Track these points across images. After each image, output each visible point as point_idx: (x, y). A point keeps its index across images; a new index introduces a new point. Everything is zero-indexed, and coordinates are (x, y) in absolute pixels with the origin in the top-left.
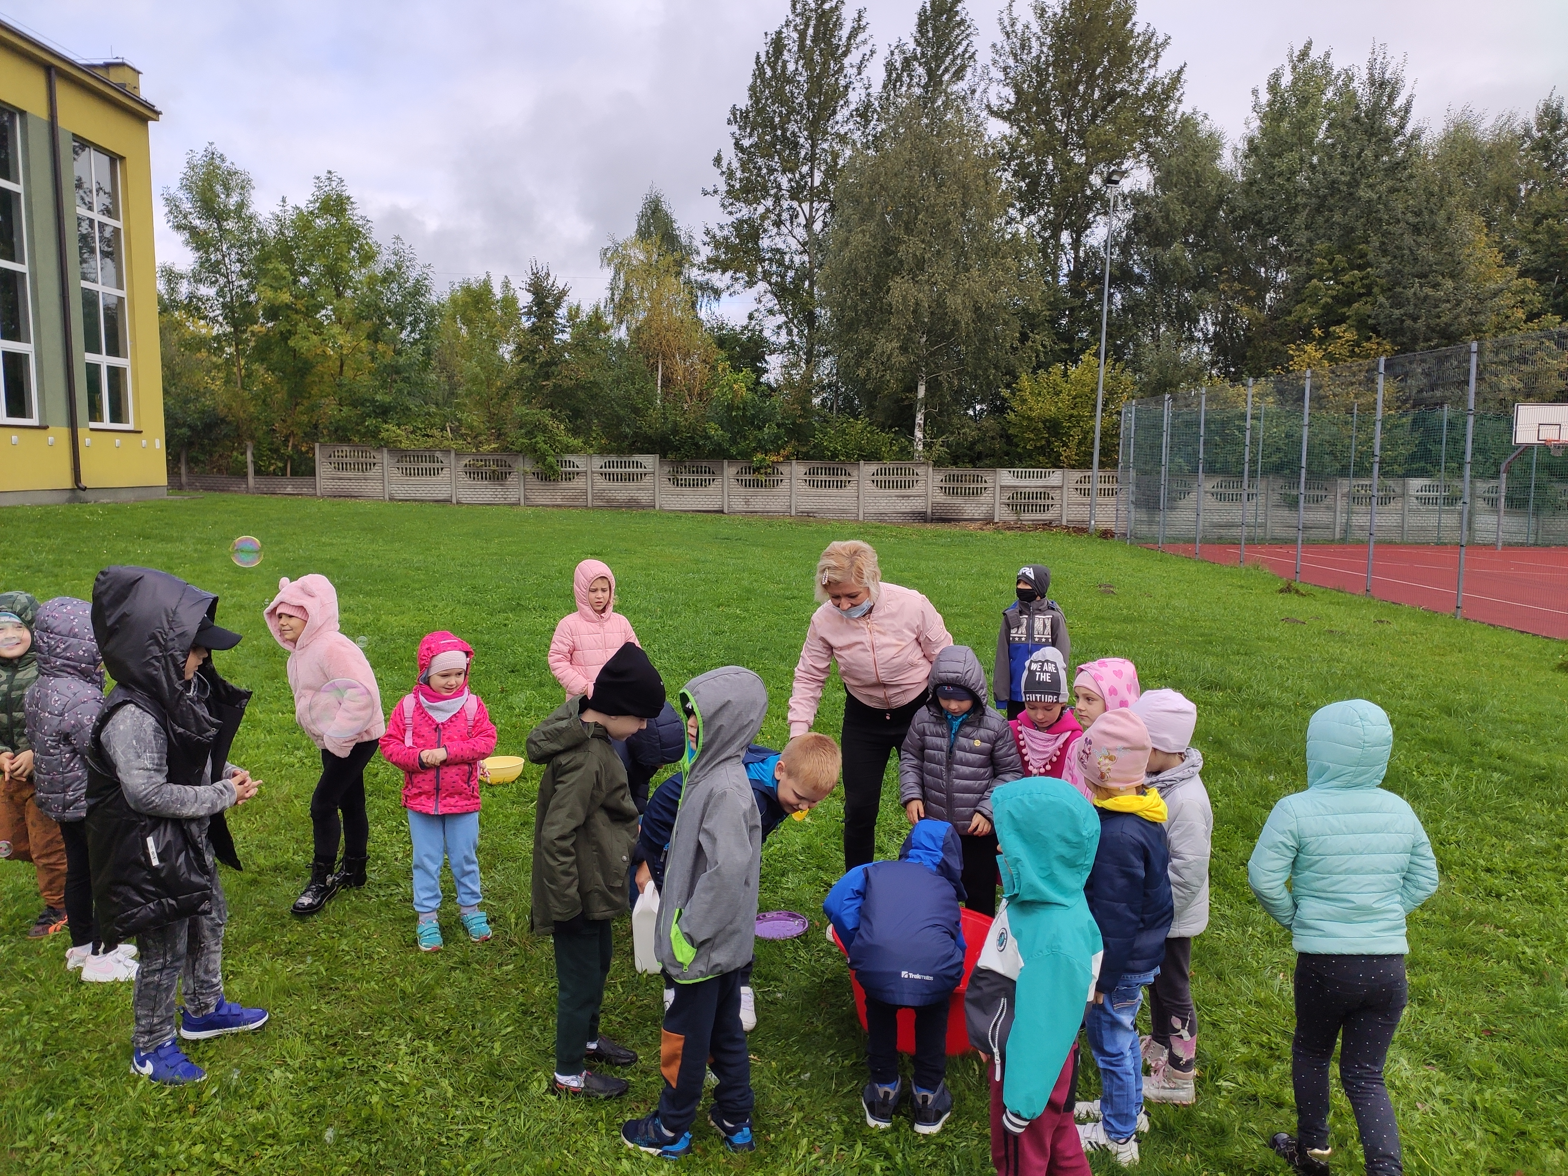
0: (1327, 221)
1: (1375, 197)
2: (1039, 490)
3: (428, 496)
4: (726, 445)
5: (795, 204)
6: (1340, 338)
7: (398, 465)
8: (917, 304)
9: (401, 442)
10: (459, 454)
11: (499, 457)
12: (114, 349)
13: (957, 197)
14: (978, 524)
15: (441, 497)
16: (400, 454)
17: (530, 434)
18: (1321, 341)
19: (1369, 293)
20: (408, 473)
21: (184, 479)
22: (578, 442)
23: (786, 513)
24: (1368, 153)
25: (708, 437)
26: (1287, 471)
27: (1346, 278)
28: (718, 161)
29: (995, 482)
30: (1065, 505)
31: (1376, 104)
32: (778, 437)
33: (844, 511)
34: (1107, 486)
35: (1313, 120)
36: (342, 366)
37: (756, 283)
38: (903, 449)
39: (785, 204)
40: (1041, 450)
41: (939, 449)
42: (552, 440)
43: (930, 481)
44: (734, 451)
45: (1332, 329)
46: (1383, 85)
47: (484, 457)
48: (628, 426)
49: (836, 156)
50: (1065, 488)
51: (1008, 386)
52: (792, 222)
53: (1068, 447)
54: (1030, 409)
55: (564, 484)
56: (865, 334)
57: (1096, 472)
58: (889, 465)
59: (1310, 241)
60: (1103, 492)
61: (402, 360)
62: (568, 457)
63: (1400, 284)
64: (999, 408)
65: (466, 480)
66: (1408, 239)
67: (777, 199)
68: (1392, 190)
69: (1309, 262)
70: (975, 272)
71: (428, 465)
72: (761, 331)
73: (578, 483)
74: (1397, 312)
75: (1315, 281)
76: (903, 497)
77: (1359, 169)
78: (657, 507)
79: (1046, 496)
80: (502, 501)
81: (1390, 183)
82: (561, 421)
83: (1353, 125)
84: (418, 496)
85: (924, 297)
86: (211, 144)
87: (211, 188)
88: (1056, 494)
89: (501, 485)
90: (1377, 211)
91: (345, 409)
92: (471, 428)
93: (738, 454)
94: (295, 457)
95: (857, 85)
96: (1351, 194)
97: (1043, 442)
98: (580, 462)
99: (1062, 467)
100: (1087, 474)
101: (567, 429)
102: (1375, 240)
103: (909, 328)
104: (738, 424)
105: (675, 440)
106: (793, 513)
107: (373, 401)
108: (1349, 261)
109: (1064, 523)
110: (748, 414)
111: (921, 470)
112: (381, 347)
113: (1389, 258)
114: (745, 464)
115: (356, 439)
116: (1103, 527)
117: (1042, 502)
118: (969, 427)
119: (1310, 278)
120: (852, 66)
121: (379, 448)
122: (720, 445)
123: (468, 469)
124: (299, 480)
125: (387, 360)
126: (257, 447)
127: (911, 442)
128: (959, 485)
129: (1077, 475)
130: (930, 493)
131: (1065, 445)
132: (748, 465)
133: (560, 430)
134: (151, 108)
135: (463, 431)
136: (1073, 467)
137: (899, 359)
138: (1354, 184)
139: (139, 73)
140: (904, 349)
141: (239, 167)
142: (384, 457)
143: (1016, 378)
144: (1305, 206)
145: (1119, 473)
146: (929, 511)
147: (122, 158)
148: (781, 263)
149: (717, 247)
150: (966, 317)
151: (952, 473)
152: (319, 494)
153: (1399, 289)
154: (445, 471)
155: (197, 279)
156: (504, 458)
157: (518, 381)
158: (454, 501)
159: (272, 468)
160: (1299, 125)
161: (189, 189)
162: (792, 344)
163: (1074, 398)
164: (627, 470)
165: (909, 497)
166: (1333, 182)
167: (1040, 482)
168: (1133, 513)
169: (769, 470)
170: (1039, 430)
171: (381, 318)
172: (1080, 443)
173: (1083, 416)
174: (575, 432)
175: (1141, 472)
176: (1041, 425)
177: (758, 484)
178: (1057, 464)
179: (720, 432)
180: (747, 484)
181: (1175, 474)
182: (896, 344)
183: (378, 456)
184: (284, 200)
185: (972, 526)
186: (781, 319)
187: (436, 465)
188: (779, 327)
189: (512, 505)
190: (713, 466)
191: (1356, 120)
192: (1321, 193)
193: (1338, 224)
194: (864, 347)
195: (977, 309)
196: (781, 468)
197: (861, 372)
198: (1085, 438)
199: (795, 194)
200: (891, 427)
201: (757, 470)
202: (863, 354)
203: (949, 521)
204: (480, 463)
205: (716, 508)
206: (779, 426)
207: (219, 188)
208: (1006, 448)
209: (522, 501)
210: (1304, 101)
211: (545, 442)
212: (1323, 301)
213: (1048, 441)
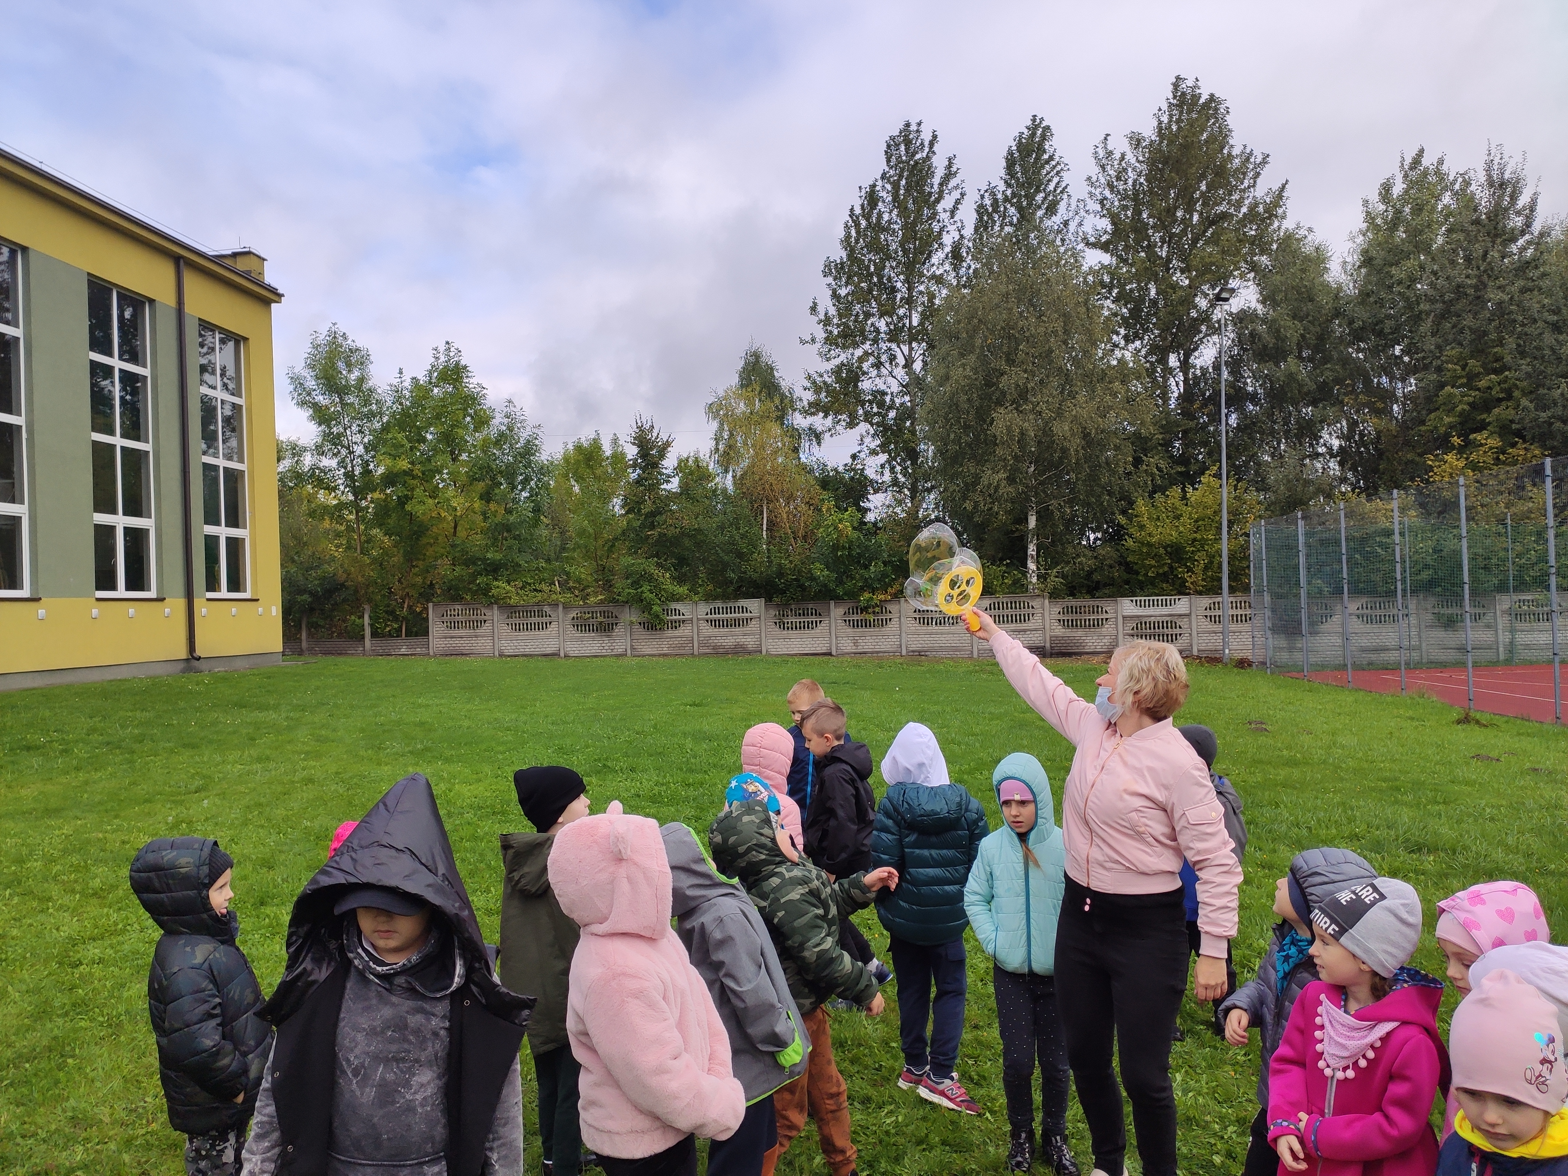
0: (1454, 327)
1: (1506, 298)
2: (1165, 619)
3: (538, 651)
4: (832, 586)
5: (894, 346)
6: (1482, 445)
7: (508, 621)
8: (1022, 433)
9: (510, 598)
10: (567, 607)
11: (606, 609)
12: (234, 521)
13: (1059, 326)
14: (1101, 657)
15: (549, 651)
16: (510, 610)
17: (636, 584)
18: (1461, 450)
19: (1509, 397)
20: (517, 628)
21: (304, 645)
22: (683, 590)
23: (896, 653)
24: (1494, 254)
25: (813, 579)
26: (1439, 589)
27: (1483, 384)
28: (814, 309)
29: (1116, 612)
30: (1194, 633)
31: (1498, 204)
32: (885, 575)
33: (956, 649)
34: (1240, 612)
35: (1429, 226)
36: (455, 527)
37: (858, 424)
38: (1016, 582)
39: (884, 346)
40: (1164, 578)
41: (1054, 580)
42: (657, 589)
43: (1047, 614)
44: (840, 591)
45: (1472, 437)
46: (1502, 185)
47: (590, 610)
48: (733, 571)
49: (932, 297)
50: (1193, 616)
51: (1124, 512)
52: (891, 363)
53: (1193, 572)
54: (1150, 535)
55: (670, 633)
56: (970, 467)
57: (1226, 597)
58: (1002, 598)
59: (1439, 347)
60: (1235, 619)
61: (512, 519)
62: (674, 605)
63: (1543, 386)
64: (1116, 536)
65: (572, 632)
66: (1549, 338)
67: (875, 341)
68: (1523, 291)
69: (1439, 370)
70: (1081, 398)
71: (536, 620)
72: (863, 470)
73: (684, 631)
74: (1544, 416)
75: (1448, 388)
76: (1020, 631)
77: (1485, 271)
78: (764, 652)
79: (1173, 624)
80: (609, 652)
81: (1521, 283)
82: (667, 570)
83: (1474, 228)
84: (527, 651)
85: (1030, 426)
86: (334, 324)
87: (333, 366)
88: (1184, 623)
89: (608, 636)
90: (1511, 312)
91: (458, 568)
92: (579, 581)
93: (845, 594)
94: (410, 617)
95: (950, 228)
96: (1478, 298)
97: (1166, 569)
98: (685, 609)
99: (1189, 594)
100: (1217, 600)
101: (673, 578)
102: (1511, 343)
103: (1016, 458)
104: (844, 563)
105: (780, 583)
106: (904, 652)
107: (485, 559)
108: (1484, 366)
109: (1195, 653)
110: (854, 553)
111: (1036, 603)
112: (493, 506)
113: (1528, 360)
114: (852, 605)
115: (468, 597)
116: (1238, 655)
117: (1169, 631)
118: (1084, 556)
119: (1442, 386)
120: (945, 211)
121: (490, 605)
122: (825, 585)
123: (575, 622)
124: (413, 641)
125: (499, 519)
126: (374, 611)
127: (1024, 574)
128: (1078, 616)
129: (1205, 601)
130: (1047, 627)
131: (1190, 570)
132: (855, 605)
133: (665, 578)
134: (274, 291)
135: (571, 584)
136: (1200, 593)
137: (1007, 490)
138: (1481, 286)
139: (264, 260)
140: (1011, 480)
141: (359, 344)
142: (495, 614)
143: (1131, 503)
144: (1428, 314)
145: (1252, 598)
146: (1048, 645)
147: (246, 339)
148: (881, 404)
149: (817, 389)
150: (1075, 444)
151: (1070, 605)
152: (431, 653)
153: (1542, 391)
154: (553, 625)
155: (319, 450)
156: (611, 609)
157: (623, 533)
158: (562, 655)
159: (388, 629)
160: (1414, 233)
161: (312, 367)
162: (895, 482)
163: (1196, 521)
164: (733, 615)
165: (1025, 631)
166: (1459, 286)
167: (1165, 611)
168: (1270, 640)
169: (877, 610)
170: (1160, 556)
171: (493, 479)
172: (1206, 568)
173: (1207, 540)
174: (680, 580)
175: (1276, 596)
176: (1162, 551)
177: (866, 624)
178: (1182, 590)
179: (826, 573)
180: (856, 625)
181: (1315, 596)
182: (1002, 475)
183: (489, 613)
184: (401, 372)
185: (1096, 659)
186: (883, 458)
187: (544, 619)
188: (883, 466)
189: (618, 656)
190: (819, 607)
191: (1477, 222)
192: (1447, 298)
193: (1470, 328)
194: (969, 480)
195: (1086, 435)
196: (889, 607)
197: (968, 505)
198: (1211, 562)
199: (894, 336)
200: (1002, 560)
201: (864, 610)
202: (970, 486)
203: (1069, 655)
204: (587, 616)
205: (824, 650)
206: (885, 563)
207: (341, 365)
208: (1126, 576)
209: (629, 652)
210: (1418, 210)
211: (651, 592)
212: (1459, 409)
213: (1171, 567)
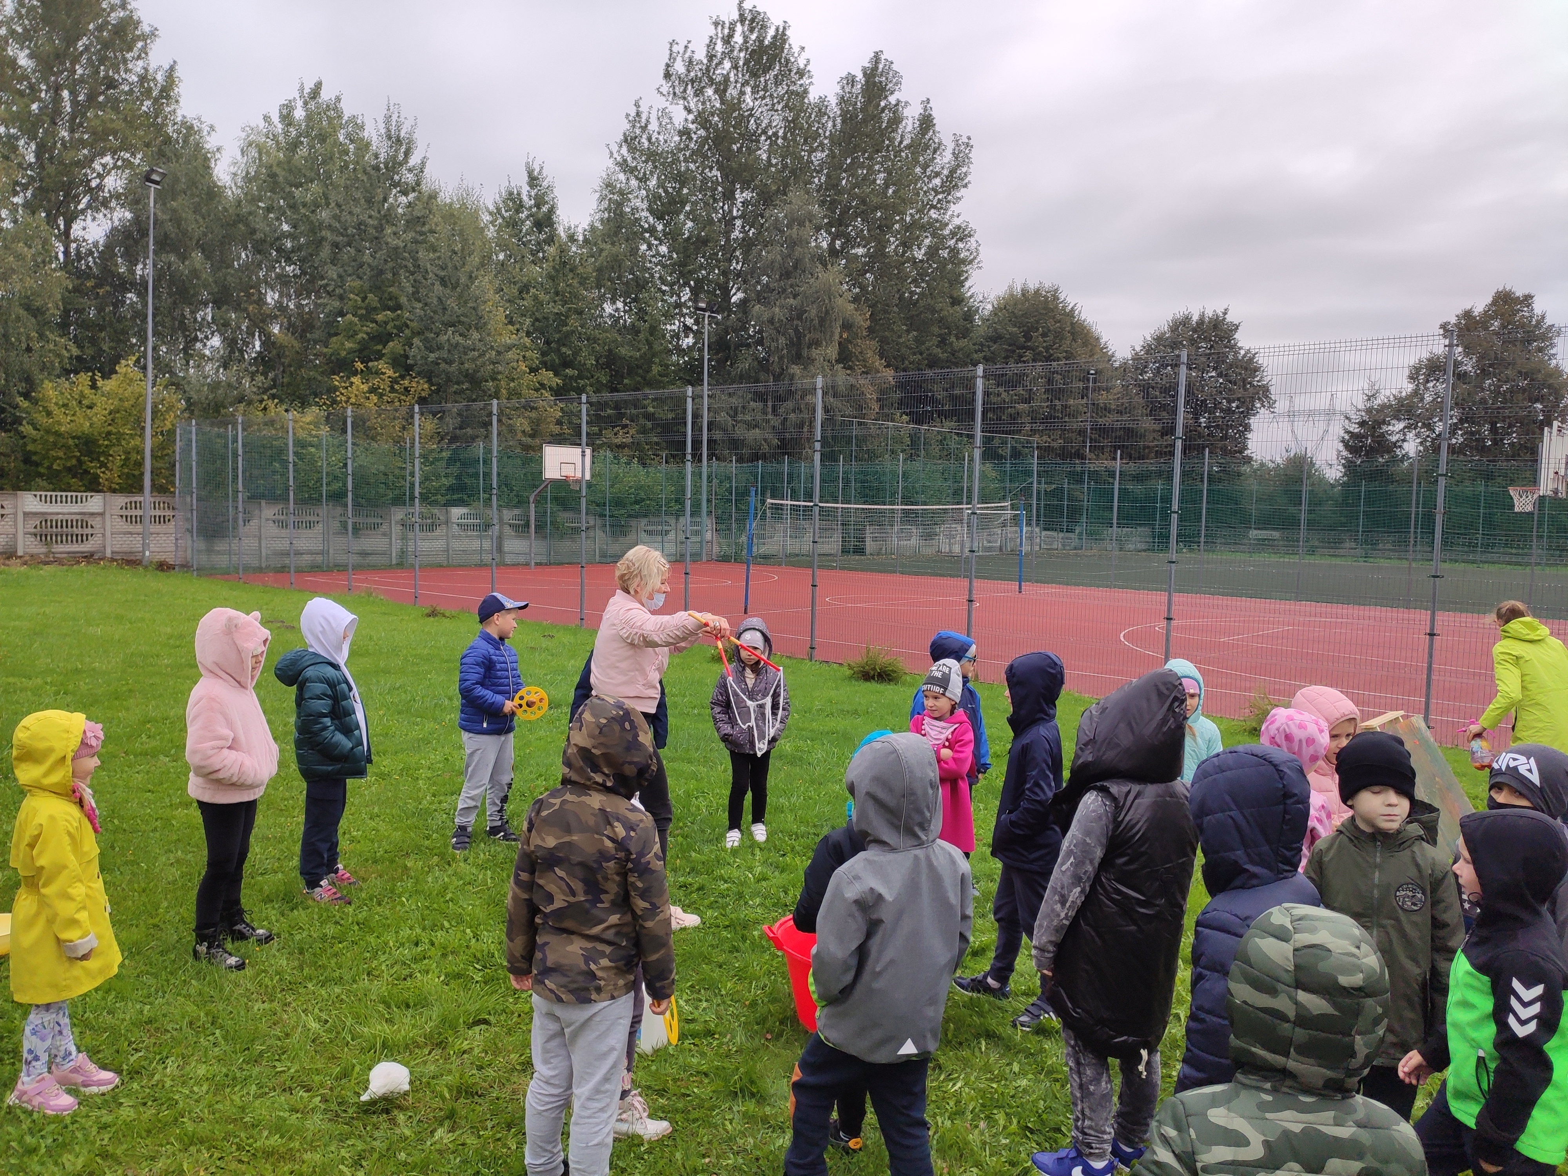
2: (75, 517)
6: (381, 373)
18: (364, 375)
19: (402, 334)
26: (338, 500)
27: (380, 317)
29: (15, 507)
30: (108, 534)
31: (394, 157)
34: (162, 513)
40: (72, 471)
45: (370, 364)
46: (398, 140)
50: (108, 516)
53: (107, 468)
54: (58, 423)
57: (147, 497)
59: (340, 276)
60: (158, 520)
63: (430, 330)
66: (438, 290)
69: (341, 298)
74: (432, 356)
75: (349, 316)
79: (84, 524)
88: (96, 522)
97: (74, 462)
99: (103, 491)
100: (134, 499)
102: (407, 286)
108: (381, 301)
109: (110, 555)
113: (419, 305)
116: (162, 557)
117: (79, 531)
129: (120, 500)
131: (103, 465)
136: (114, 491)
143: (35, 386)
145: (177, 499)
153: (431, 334)
163: (110, 414)
166: (361, 224)
167: (75, 508)
170: (69, 447)
172: (124, 465)
173: (124, 434)
176: (71, 442)
178: (93, 486)
193: (368, 264)
198: (126, 459)
208: (22, 466)
212: (360, 336)
213: (79, 460)
